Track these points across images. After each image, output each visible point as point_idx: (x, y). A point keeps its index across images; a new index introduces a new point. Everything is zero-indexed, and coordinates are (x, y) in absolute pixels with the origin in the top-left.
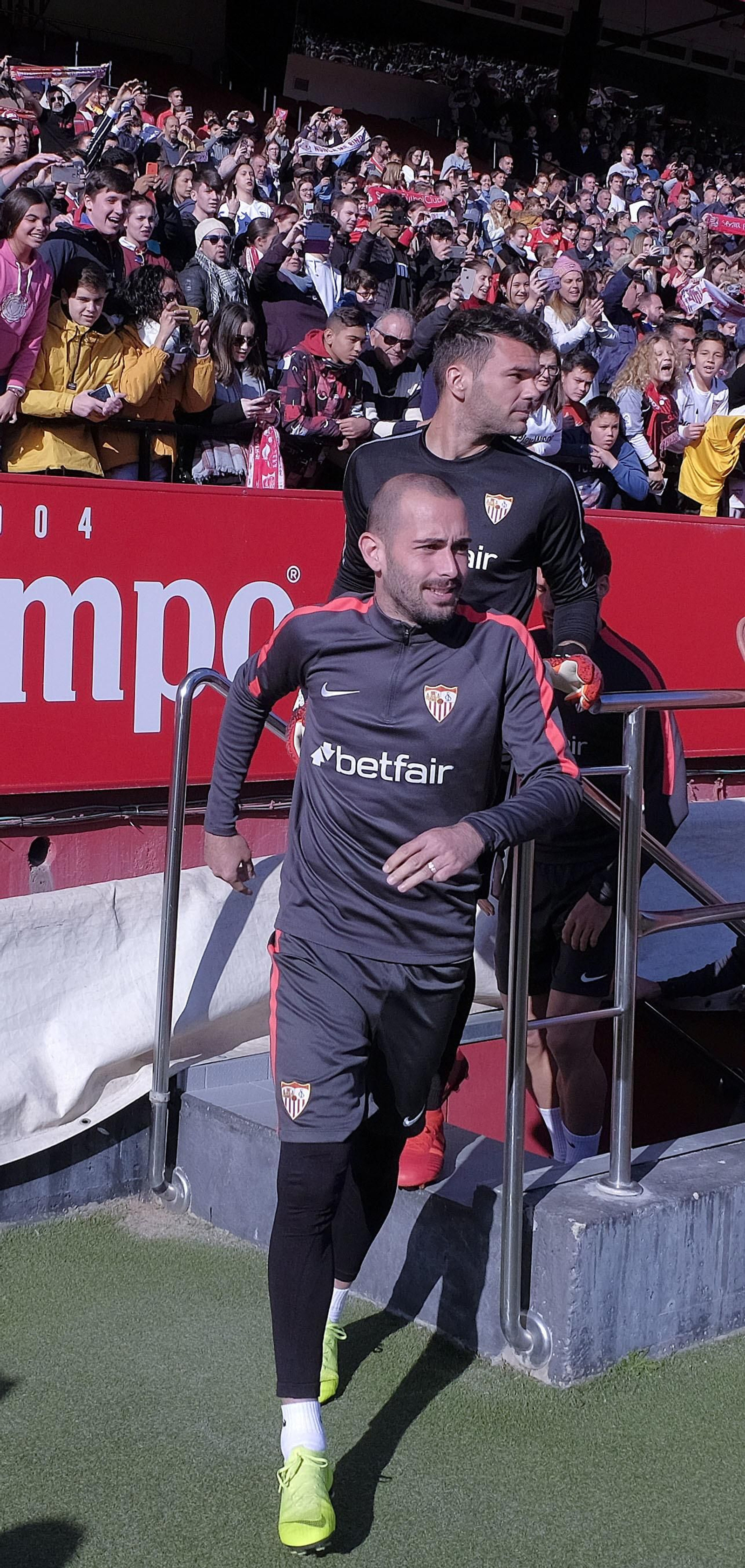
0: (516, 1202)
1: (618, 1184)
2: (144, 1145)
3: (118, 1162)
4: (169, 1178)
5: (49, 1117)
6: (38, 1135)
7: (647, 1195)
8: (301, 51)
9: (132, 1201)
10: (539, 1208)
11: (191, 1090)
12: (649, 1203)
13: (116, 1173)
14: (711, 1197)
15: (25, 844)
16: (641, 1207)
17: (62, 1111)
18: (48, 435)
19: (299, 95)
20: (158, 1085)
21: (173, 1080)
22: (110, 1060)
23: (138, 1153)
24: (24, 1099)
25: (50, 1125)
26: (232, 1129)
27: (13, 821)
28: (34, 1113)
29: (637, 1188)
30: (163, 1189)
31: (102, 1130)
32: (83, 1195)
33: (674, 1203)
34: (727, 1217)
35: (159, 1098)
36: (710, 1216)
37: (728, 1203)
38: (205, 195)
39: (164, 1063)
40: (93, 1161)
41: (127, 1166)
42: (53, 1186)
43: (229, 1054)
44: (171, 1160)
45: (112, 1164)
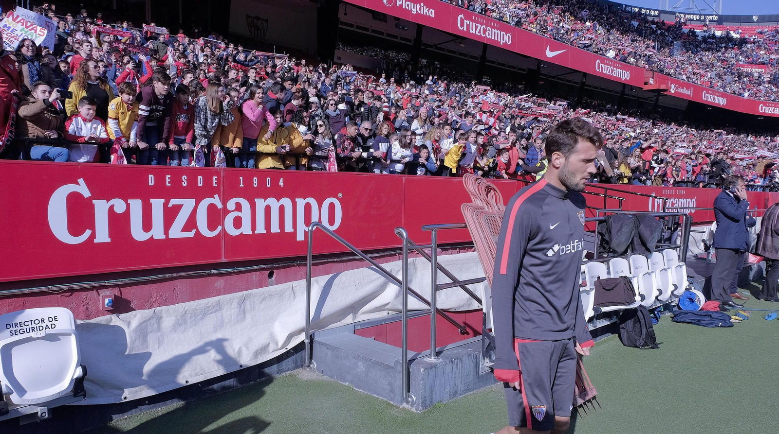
0: (406, 364)
1: (433, 357)
2: (303, 354)
3: (296, 359)
4: (311, 363)
5: (277, 348)
6: (272, 354)
7: (441, 360)
8: (339, 49)
9: (301, 370)
10: (412, 365)
11: (316, 339)
12: (441, 362)
13: (296, 363)
14: (457, 360)
15: (267, 273)
16: (439, 364)
17: (280, 346)
18: (270, 158)
19: (338, 61)
20: (307, 338)
21: (311, 336)
22: (294, 331)
23: (302, 356)
24: (269, 343)
25: (277, 350)
26: (328, 349)
27: (263, 266)
28: (272, 347)
29: (438, 358)
30: (309, 366)
31: (292, 351)
32: (287, 369)
33: (447, 362)
34: (462, 365)
35: (307, 341)
36: (457, 365)
37: (462, 361)
38: (312, 90)
39: (308, 331)
40: (289, 359)
41: (299, 361)
42: (278, 367)
43: (326, 328)
44: (311, 358)
45: (295, 360)
